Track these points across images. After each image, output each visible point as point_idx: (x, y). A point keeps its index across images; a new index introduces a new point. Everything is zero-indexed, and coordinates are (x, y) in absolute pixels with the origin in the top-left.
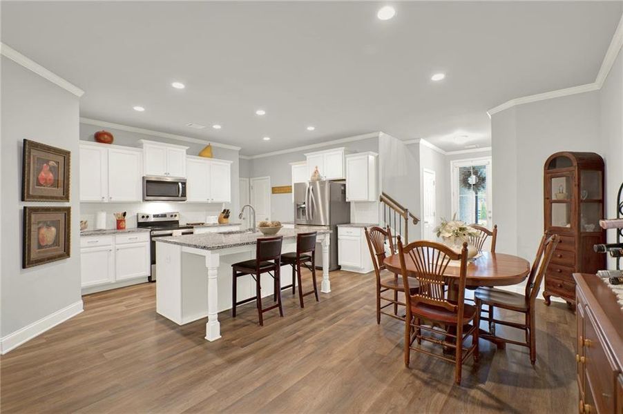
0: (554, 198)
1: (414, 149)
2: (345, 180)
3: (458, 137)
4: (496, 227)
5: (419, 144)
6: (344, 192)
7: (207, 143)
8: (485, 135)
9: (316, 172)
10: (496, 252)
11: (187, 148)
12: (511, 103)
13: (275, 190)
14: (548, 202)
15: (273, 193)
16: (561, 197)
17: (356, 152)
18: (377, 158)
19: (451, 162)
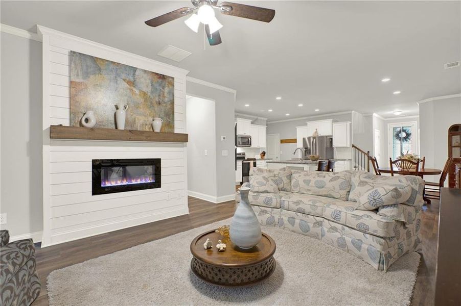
0: (453, 145)
1: (369, 118)
2: (332, 136)
3: (397, 112)
4: (424, 158)
5: (372, 116)
6: (331, 142)
7: (256, 117)
8: (416, 110)
9: (316, 132)
10: (425, 168)
11: (251, 120)
12: (432, 99)
13: (282, 141)
14: (451, 147)
15: (281, 143)
16: (457, 144)
17: (338, 122)
18: (351, 125)
19: (388, 124)
